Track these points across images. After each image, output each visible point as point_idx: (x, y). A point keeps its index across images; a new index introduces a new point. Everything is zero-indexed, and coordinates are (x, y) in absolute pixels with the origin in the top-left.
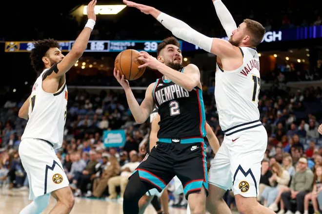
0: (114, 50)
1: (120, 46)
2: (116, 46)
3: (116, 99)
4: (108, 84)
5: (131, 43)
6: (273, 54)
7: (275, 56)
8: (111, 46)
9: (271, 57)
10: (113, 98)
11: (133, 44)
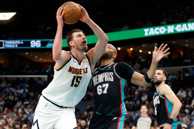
0: (7, 47)
1: (12, 44)
2: (9, 44)
3: (10, 85)
4: (4, 73)
5: (21, 42)
6: (130, 48)
7: (131, 49)
8: (5, 44)
9: (128, 50)
10: (7, 84)
11: (22, 43)
